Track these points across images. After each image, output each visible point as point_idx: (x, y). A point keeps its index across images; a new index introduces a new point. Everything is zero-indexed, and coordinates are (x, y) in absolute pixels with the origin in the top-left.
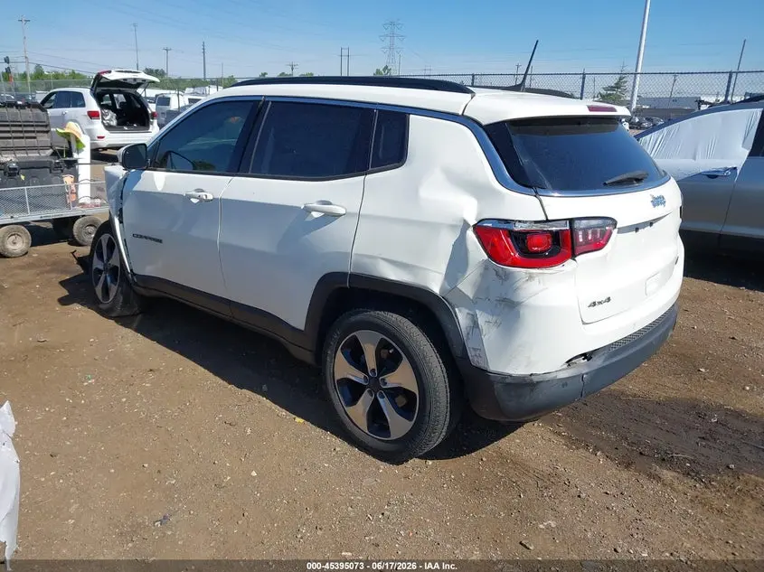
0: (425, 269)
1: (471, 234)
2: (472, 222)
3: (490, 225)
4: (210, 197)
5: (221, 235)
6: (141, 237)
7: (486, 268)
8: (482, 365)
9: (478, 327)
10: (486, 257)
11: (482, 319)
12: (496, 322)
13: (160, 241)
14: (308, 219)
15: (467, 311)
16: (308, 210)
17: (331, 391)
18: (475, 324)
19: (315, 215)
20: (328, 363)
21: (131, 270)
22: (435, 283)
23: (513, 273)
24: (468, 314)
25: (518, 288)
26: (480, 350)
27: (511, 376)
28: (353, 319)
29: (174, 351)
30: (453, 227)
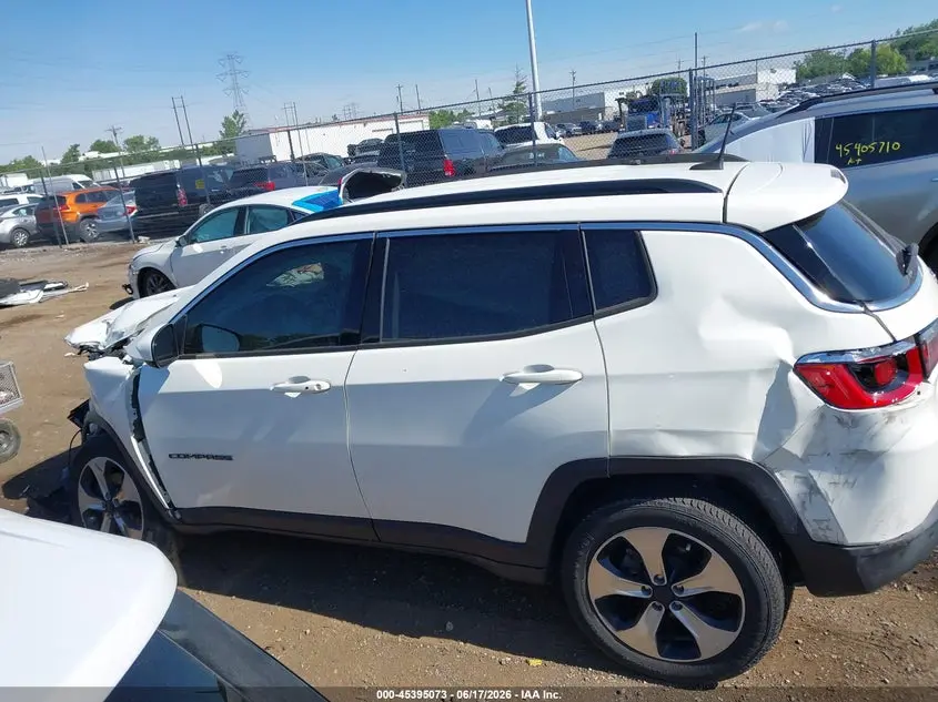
0: (731, 433)
1: (793, 378)
2: (792, 361)
3: (817, 361)
4: (325, 386)
5: (352, 433)
6: (186, 456)
7: (822, 416)
8: (832, 538)
9: (818, 491)
10: (821, 403)
11: (823, 481)
12: (847, 481)
13: (230, 458)
14: (514, 394)
15: (794, 474)
16: (512, 382)
17: (588, 617)
18: (813, 489)
19: (527, 387)
20: (578, 580)
21: (170, 504)
22: (745, 449)
23: (866, 416)
24: (796, 477)
25: (875, 435)
26: (829, 520)
27: (878, 544)
28: (615, 517)
29: (273, 603)
30: (763, 372)
